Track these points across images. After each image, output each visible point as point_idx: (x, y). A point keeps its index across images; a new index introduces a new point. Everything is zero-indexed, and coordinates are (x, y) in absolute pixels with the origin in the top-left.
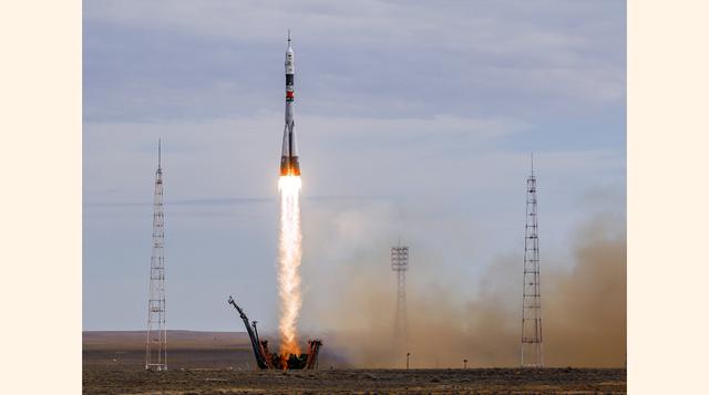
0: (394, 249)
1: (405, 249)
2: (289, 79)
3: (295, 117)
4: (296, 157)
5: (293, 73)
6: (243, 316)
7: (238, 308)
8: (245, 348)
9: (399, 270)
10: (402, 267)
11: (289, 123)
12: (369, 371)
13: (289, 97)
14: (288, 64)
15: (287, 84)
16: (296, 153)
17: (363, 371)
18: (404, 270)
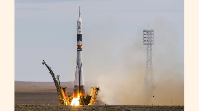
0: (144, 31)
1: (152, 31)
2: (79, 37)
3: (82, 61)
4: (83, 86)
5: (81, 33)
6: (51, 72)
7: (48, 67)
8: (52, 92)
9: (148, 44)
10: (149, 43)
11: (79, 65)
12: (129, 106)
13: (79, 49)
14: (79, 28)
15: (78, 40)
16: (83, 83)
17: (125, 106)
18: (151, 44)
